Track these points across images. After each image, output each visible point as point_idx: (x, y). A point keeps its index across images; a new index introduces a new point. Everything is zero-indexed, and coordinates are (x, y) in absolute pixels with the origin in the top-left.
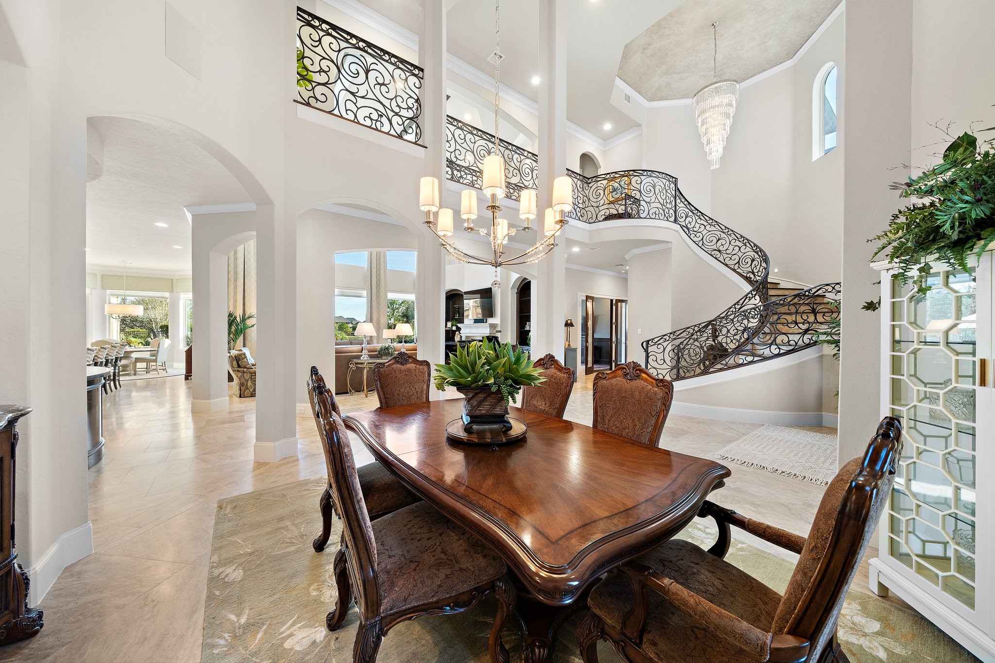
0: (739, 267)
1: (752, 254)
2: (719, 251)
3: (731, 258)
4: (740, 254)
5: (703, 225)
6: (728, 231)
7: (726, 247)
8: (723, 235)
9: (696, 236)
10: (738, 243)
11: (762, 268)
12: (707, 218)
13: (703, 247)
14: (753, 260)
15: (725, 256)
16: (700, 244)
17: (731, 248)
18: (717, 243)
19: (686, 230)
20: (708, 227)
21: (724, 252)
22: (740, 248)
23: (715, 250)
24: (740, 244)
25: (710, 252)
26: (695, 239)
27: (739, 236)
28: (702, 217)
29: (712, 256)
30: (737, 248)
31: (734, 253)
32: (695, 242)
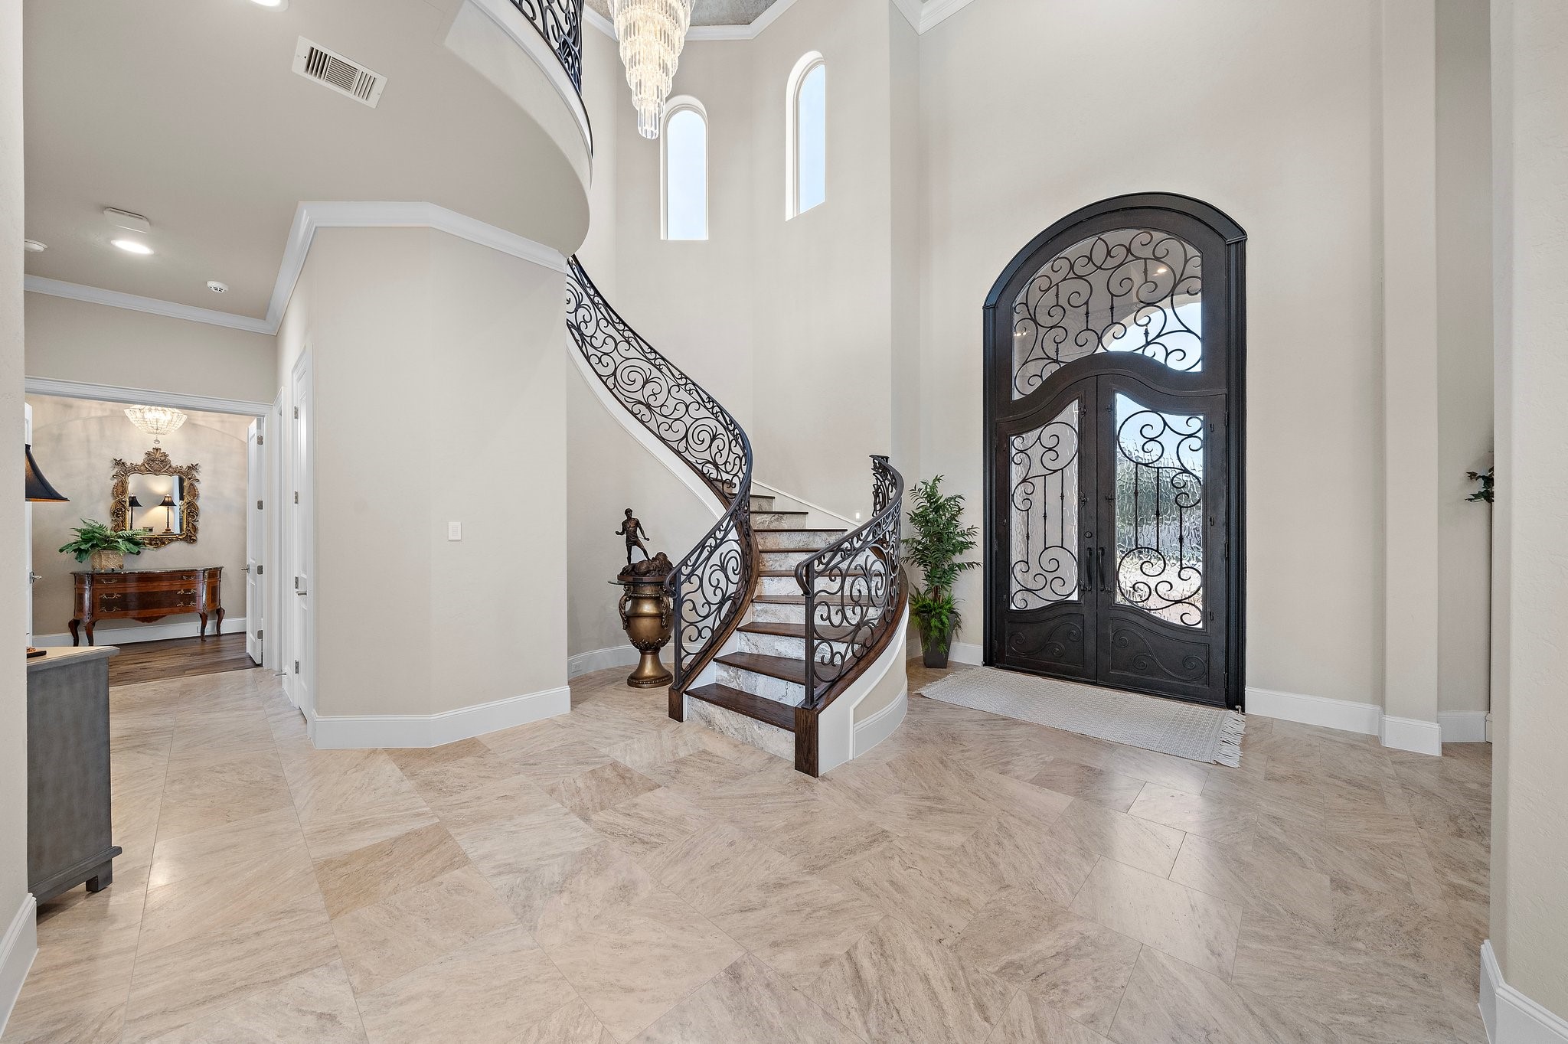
0: (687, 448)
1: (713, 423)
2: (648, 406)
3: (670, 427)
4: (688, 420)
5: (610, 336)
7: (661, 399)
8: (655, 373)
9: (600, 361)
11: (732, 457)
13: (614, 391)
14: (714, 438)
15: (661, 419)
16: (610, 384)
17: (671, 403)
18: (643, 387)
19: (578, 337)
20: (623, 346)
21: (658, 410)
22: (687, 407)
23: (640, 402)
24: (688, 399)
25: (629, 406)
26: (599, 368)
29: (634, 415)
30: (682, 408)
31: (676, 415)
32: (600, 376)
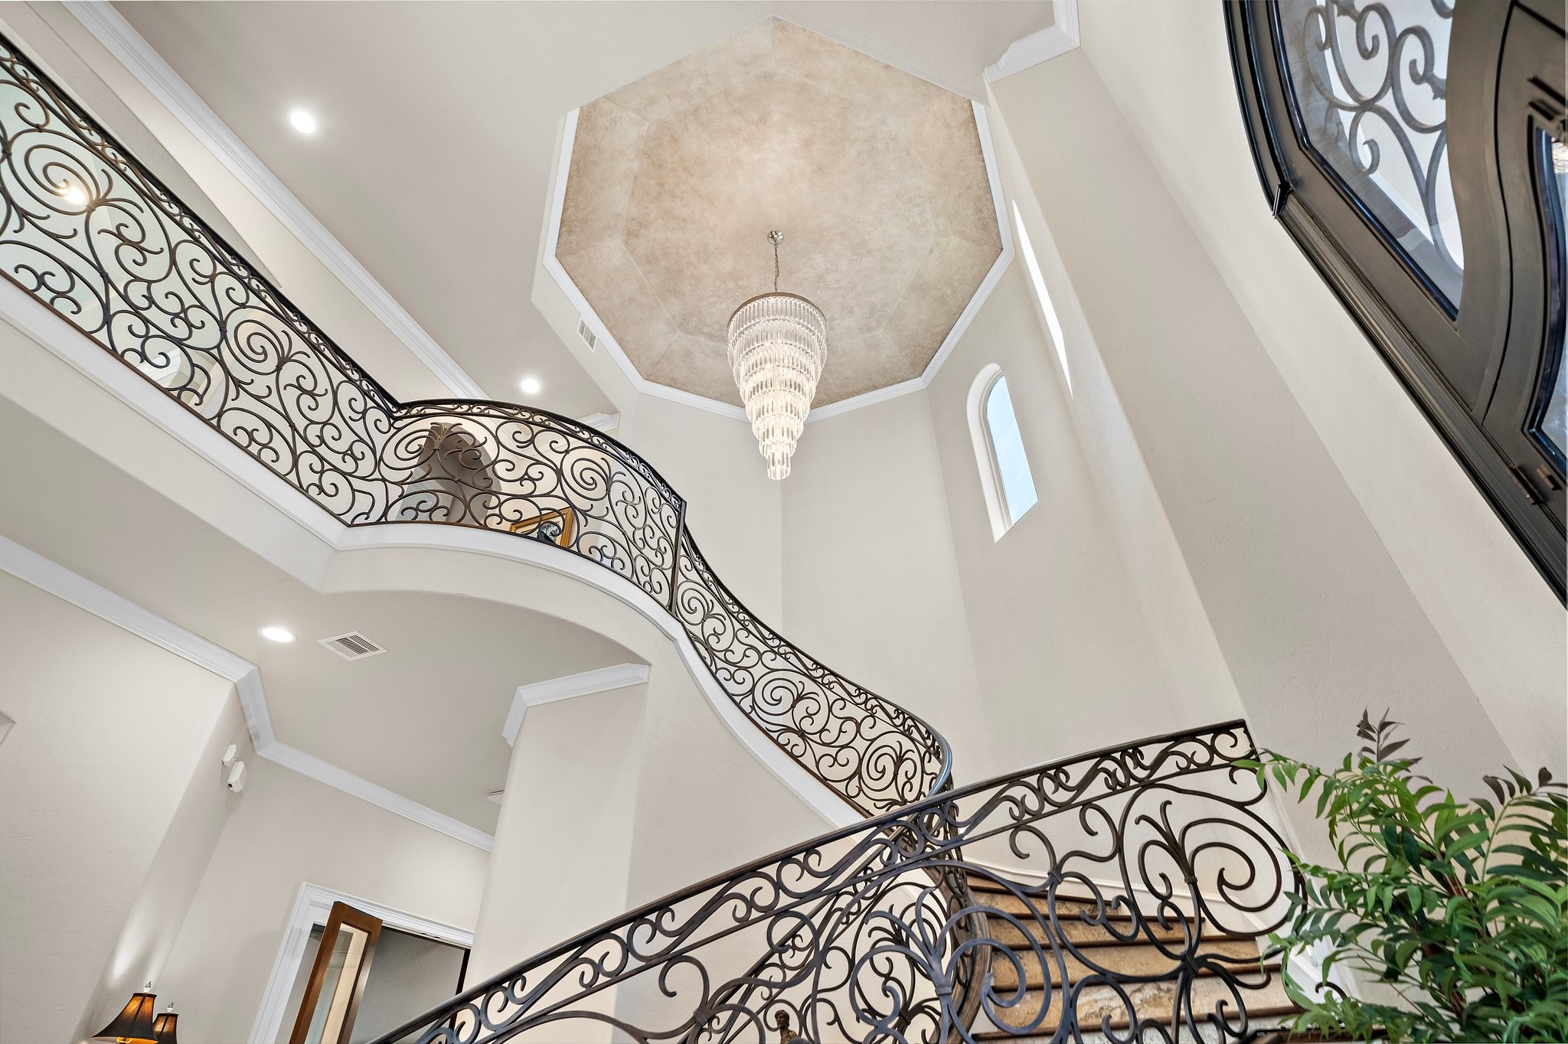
0: (861, 789)
1: (893, 739)
2: (802, 734)
3: (835, 759)
4: (861, 744)
5: (752, 647)
6: (822, 673)
7: (820, 720)
8: (810, 686)
9: (732, 676)
10: (852, 711)
11: (926, 782)
12: (766, 633)
13: (753, 715)
14: (899, 760)
15: (820, 750)
16: (746, 704)
17: (834, 725)
18: (793, 707)
19: (704, 653)
20: (768, 657)
21: (816, 738)
22: (858, 725)
23: (788, 729)
24: (859, 714)
25: (774, 736)
26: (731, 687)
27: (852, 689)
28: (751, 627)
29: (782, 747)
30: (850, 727)
31: (843, 740)
32: (730, 696)
